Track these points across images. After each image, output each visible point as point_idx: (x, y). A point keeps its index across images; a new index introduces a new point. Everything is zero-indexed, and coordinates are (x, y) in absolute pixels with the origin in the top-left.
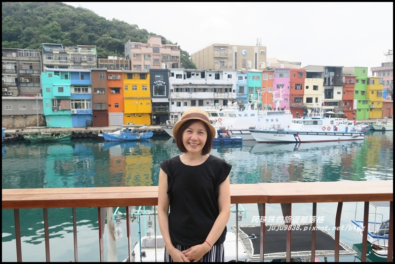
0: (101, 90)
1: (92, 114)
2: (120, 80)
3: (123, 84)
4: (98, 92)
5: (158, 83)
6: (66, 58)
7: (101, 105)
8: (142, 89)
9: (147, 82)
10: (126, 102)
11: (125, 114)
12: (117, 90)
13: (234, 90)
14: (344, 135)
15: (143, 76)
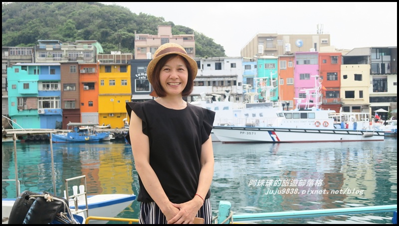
0: (71, 85)
1: (61, 114)
2: (94, 74)
3: (98, 78)
4: (68, 88)
5: (141, 76)
6: (61, 55)
7: (71, 104)
8: (121, 84)
9: (127, 75)
10: (101, 100)
11: (101, 114)
12: (92, 85)
13: (239, 83)
14: (349, 134)
15: (123, 68)
